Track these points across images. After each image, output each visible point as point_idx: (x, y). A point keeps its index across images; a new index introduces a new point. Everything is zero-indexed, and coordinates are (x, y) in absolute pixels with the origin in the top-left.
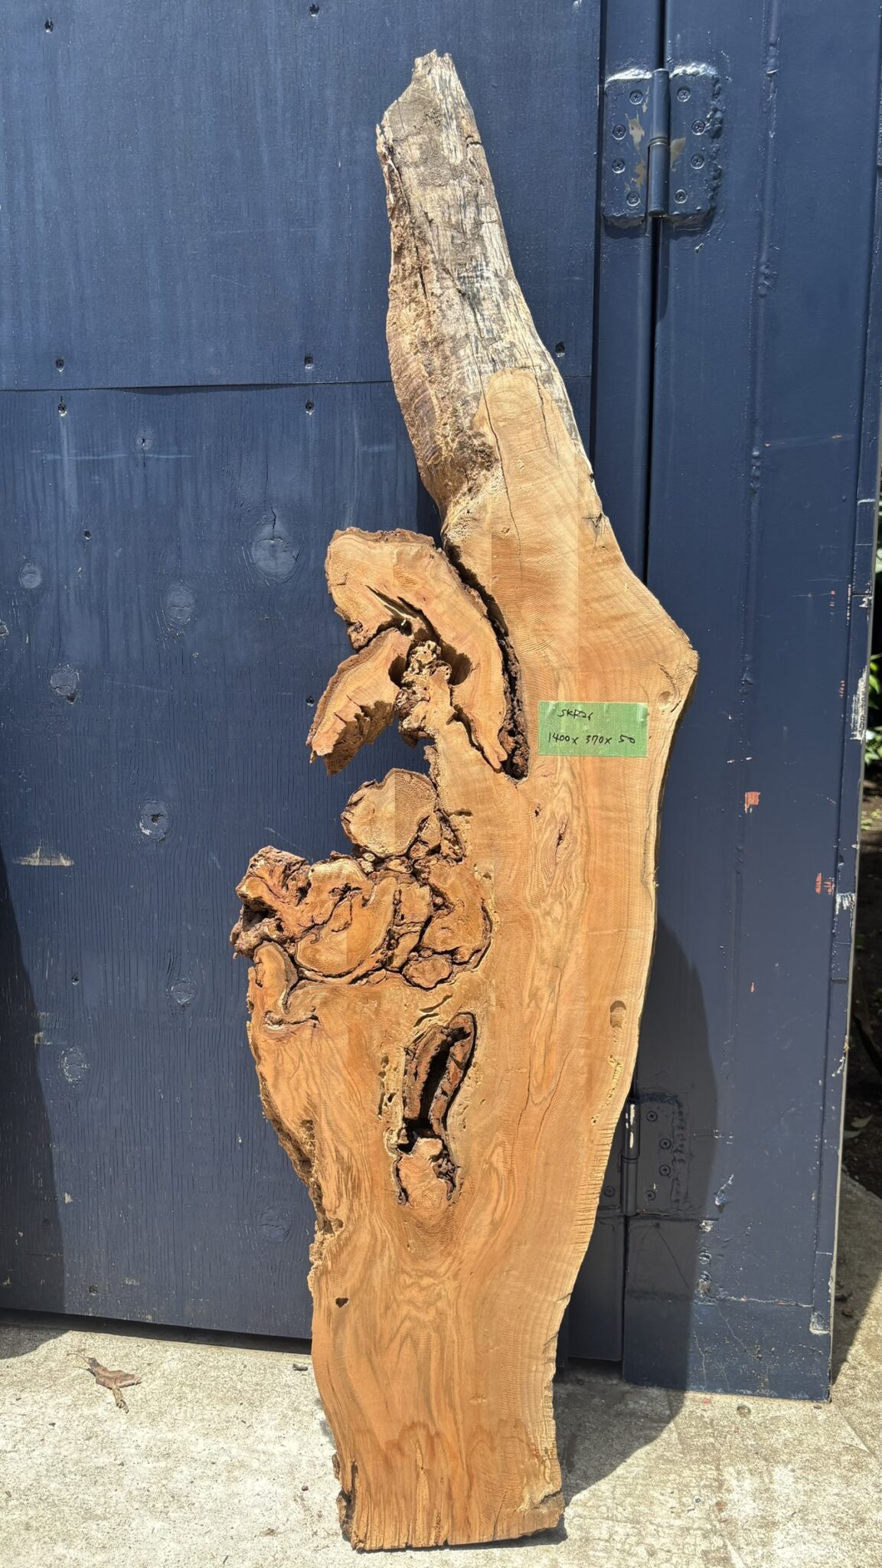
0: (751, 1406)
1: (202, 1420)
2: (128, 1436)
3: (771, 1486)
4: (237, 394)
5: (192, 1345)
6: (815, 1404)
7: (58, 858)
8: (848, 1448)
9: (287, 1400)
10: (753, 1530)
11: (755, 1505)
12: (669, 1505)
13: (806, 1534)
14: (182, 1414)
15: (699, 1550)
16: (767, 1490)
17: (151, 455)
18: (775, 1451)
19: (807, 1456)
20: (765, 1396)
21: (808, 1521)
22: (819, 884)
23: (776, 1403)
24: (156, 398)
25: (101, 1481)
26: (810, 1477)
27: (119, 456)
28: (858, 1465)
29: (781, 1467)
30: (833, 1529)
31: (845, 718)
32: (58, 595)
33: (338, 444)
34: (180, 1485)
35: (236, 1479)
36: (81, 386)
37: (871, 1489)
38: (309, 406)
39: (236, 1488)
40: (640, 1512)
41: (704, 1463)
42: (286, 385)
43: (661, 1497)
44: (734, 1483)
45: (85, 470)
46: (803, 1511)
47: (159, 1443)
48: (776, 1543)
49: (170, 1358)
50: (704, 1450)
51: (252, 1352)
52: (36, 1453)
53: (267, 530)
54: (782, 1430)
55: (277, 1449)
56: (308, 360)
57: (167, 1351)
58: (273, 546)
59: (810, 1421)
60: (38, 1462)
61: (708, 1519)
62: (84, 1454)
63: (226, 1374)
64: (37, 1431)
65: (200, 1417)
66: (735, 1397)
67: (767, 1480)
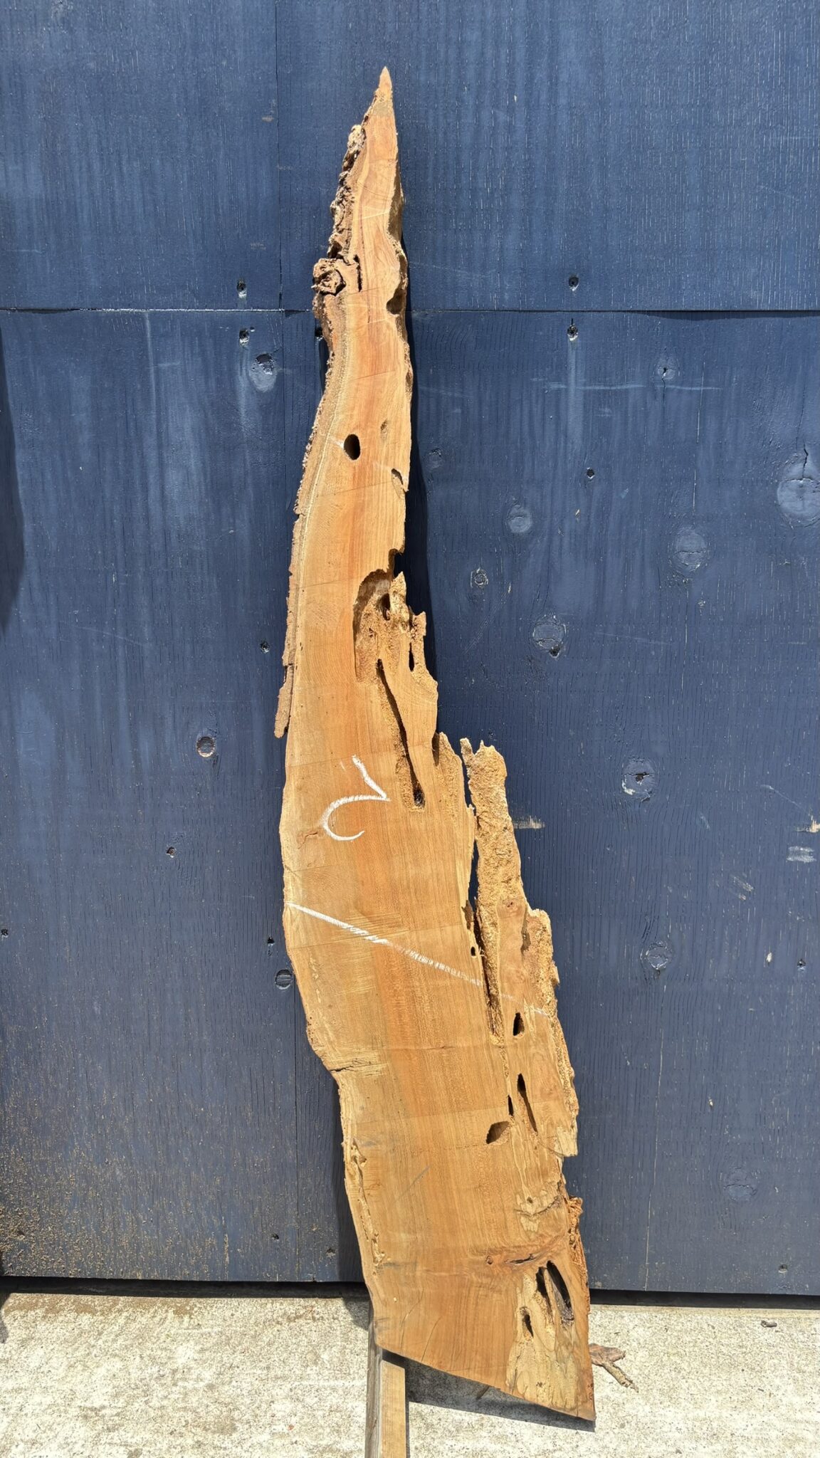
2: (660, 1419)
4: (777, 320)
7: (527, 820)
14: (693, 1388)
17: (673, 387)
24: (683, 324)
27: (635, 386)
36: (596, 307)
45: (593, 402)
47: (697, 1423)
53: (797, 469)
58: (801, 486)
63: (701, 1337)
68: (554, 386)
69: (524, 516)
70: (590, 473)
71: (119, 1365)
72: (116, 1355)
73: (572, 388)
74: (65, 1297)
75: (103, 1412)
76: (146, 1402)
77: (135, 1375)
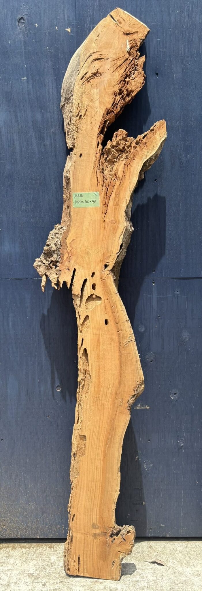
7: (146, 407)
17: (179, 296)
24: (181, 280)
27: (169, 296)
32: (149, 333)
45: (159, 300)
68: (149, 296)
69: (143, 327)
70: (159, 317)
71: (36, 562)
72: (34, 560)
73: (154, 297)
74: (17, 544)
75: (34, 574)
76: (45, 572)
77: (41, 564)
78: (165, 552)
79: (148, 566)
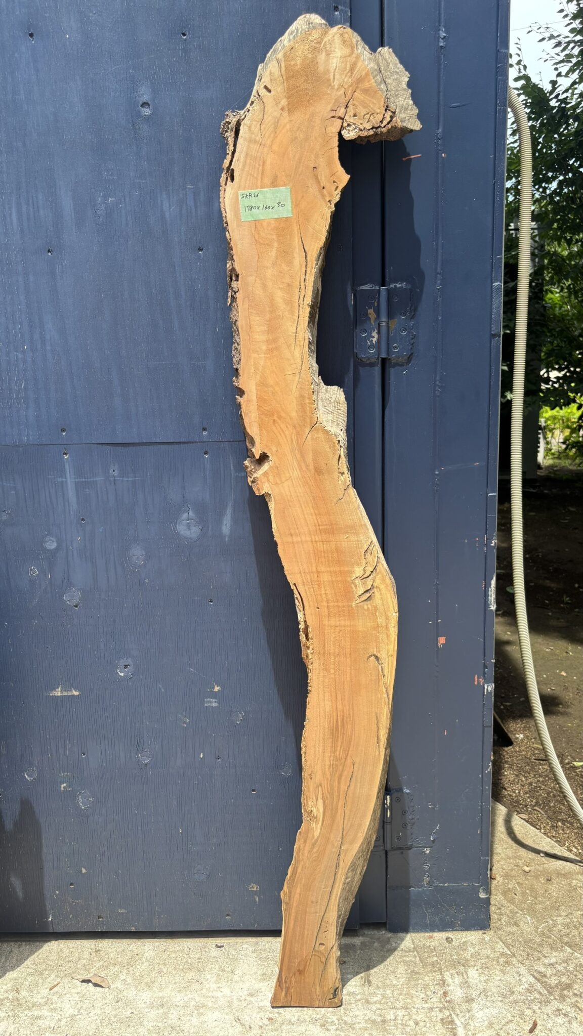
0: (452, 937)
1: (175, 983)
2: (138, 997)
3: (468, 980)
4: (166, 446)
5: (158, 940)
6: (483, 931)
7: (71, 691)
8: (502, 954)
9: (217, 966)
10: (463, 1005)
11: (462, 991)
12: (421, 997)
13: (487, 1003)
14: (163, 981)
15: (439, 1018)
16: (466, 982)
17: (118, 479)
18: (467, 960)
19: (483, 961)
20: (459, 930)
21: (487, 996)
22: (476, 680)
23: (465, 933)
24: (120, 449)
25: (131, 1024)
26: (486, 973)
27: (100, 479)
28: (507, 963)
29: (471, 968)
30: (500, 999)
31: (485, 599)
32: (67, 552)
33: (222, 472)
34: (173, 1021)
35: (202, 1014)
36: (76, 442)
37: (515, 975)
38: (206, 453)
39: (202, 1018)
40: (407, 1003)
41: (435, 972)
42: (193, 442)
43: (417, 994)
44: (450, 980)
45: (79, 486)
46: (485, 990)
47: (156, 1000)
48: (474, 1009)
49: (148, 949)
50: (433, 965)
51: (191, 940)
52: (91, 1014)
53: (185, 515)
54: (470, 949)
55: (219, 994)
56: (204, 429)
57: (145, 945)
58: (188, 523)
59: (482, 942)
60: (95, 1018)
61: (441, 1002)
62: (118, 1011)
63: (181, 955)
64: (88, 1001)
65: (174, 982)
66: (444, 933)
67: (465, 977)
68: (60, 480)
69: (53, 541)
70: (83, 520)
73: (69, 480)
78: (120, 960)
79: (76, 987)
